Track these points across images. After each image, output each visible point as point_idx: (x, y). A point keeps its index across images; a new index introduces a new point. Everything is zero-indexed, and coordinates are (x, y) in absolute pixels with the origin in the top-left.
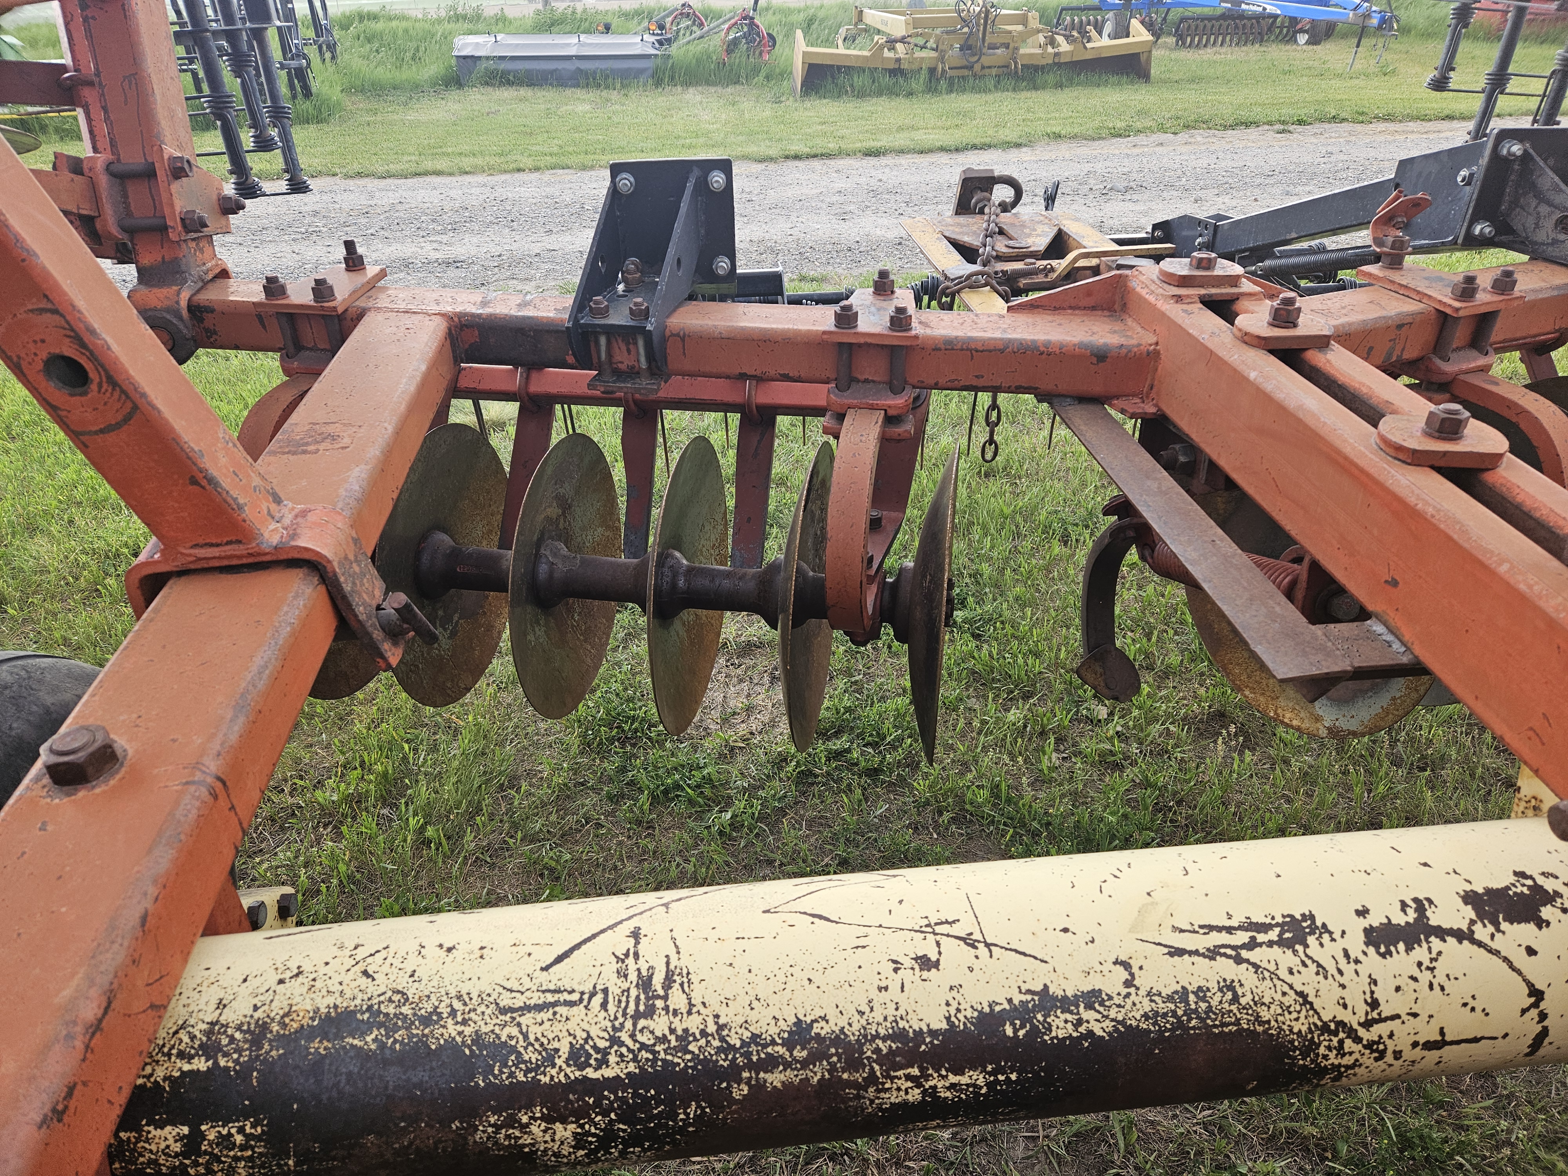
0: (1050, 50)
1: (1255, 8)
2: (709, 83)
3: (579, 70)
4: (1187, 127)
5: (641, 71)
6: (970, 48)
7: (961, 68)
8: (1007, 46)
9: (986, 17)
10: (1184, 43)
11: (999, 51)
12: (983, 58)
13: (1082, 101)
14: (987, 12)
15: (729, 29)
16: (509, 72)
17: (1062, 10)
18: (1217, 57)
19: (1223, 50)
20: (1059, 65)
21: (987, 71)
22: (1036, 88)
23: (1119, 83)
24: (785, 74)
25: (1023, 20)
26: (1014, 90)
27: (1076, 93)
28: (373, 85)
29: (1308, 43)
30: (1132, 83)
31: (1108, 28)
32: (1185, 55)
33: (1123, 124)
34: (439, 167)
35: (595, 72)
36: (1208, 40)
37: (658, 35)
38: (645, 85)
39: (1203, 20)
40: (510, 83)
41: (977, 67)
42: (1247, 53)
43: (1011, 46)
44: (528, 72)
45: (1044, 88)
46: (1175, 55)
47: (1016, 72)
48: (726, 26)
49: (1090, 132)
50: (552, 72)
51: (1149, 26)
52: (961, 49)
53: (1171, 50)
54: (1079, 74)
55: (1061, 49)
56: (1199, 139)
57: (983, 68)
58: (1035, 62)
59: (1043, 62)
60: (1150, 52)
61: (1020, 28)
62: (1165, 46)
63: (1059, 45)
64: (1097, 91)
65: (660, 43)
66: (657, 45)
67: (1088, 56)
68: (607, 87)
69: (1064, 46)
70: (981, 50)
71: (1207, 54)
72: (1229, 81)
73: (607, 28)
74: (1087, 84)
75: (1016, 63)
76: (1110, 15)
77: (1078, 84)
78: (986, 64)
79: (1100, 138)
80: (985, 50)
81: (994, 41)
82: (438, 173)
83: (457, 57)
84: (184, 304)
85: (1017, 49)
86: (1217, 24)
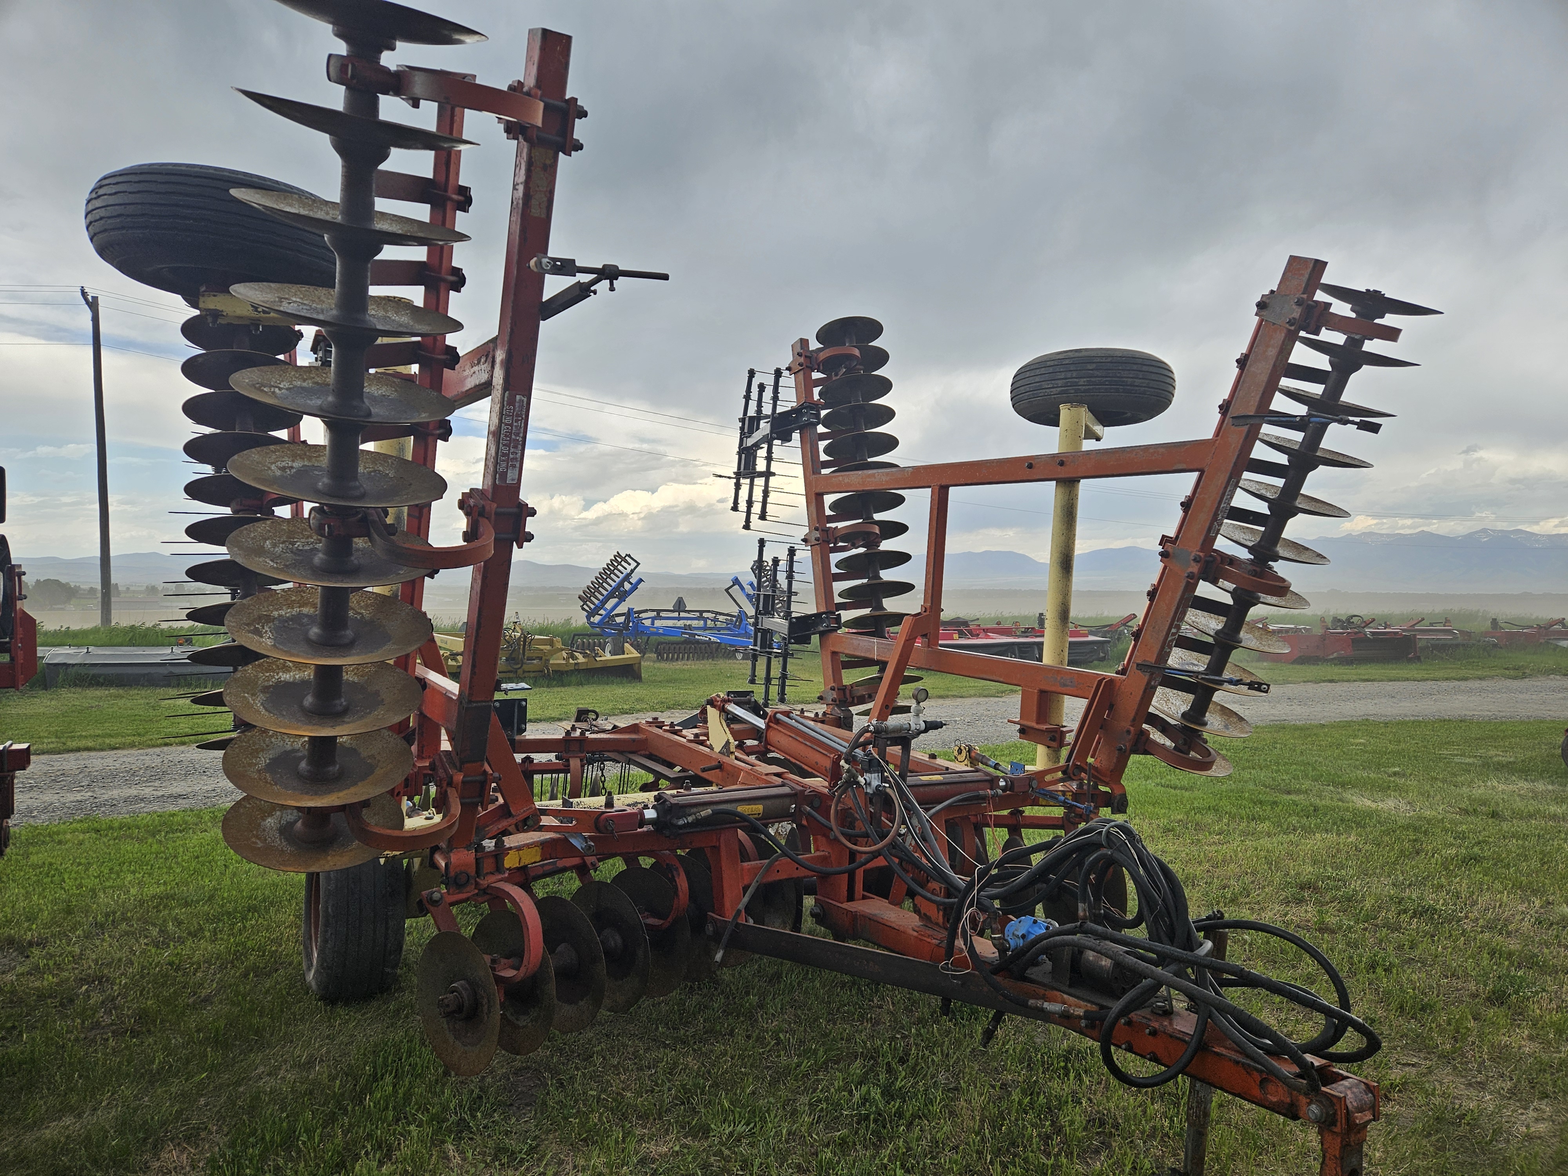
0: (571, 661)
1: (704, 638)
4: (669, 708)
6: (513, 659)
7: (509, 672)
8: (541, 658)
9: (525, 641)
10: (662, 658)
11: (535, 662)
12: (524, 666)
13: (598, 693)
14: (525, 638)
17: (575, 635)
18: (685, 667)
19: (689, 662)
20: (579, 671)
21: (526, 674)
22: (563, 686)
23: (621, 683)
25: (551, 643)
26: (548, 686)
27: (592, 689)
29: (743, 659)
30: (630, 682)
31: (608, 648)
32: (663, 665)
33: (628, 707)
36: (678, 656)
39: (673, 644)
41: (520, 671)
42: (704, 665)
43: (544, 658)
45: (569, 685)
46: (657, 665)
47: (549, 675)
49: (607, 711)
50: (144, 675)
51: (637, 647)
52: (507, 660)
53: (654, 662)
54: (593, 677)
55: (579, 661)
56: (677, 715)
57: (524, 672)
58: (561, 669)
59: (567, 669)
60: (640, 663)
61: (548, 647)
62: (649, 659)
63: (577, 658)
64: (607, 687)
67: (598, 665)
69: (581, 659)
70: (522, 660)
71: (678, 665)
72: (693, 682)
74: (599, 683)
75: (548, 670)
76: (609, 639)
77: (593, 683)
78: (527, 670)
79: (614, 715)
80: (525, 661)
81: (531, 655)
85: (548, 660)
86: (683, 647)
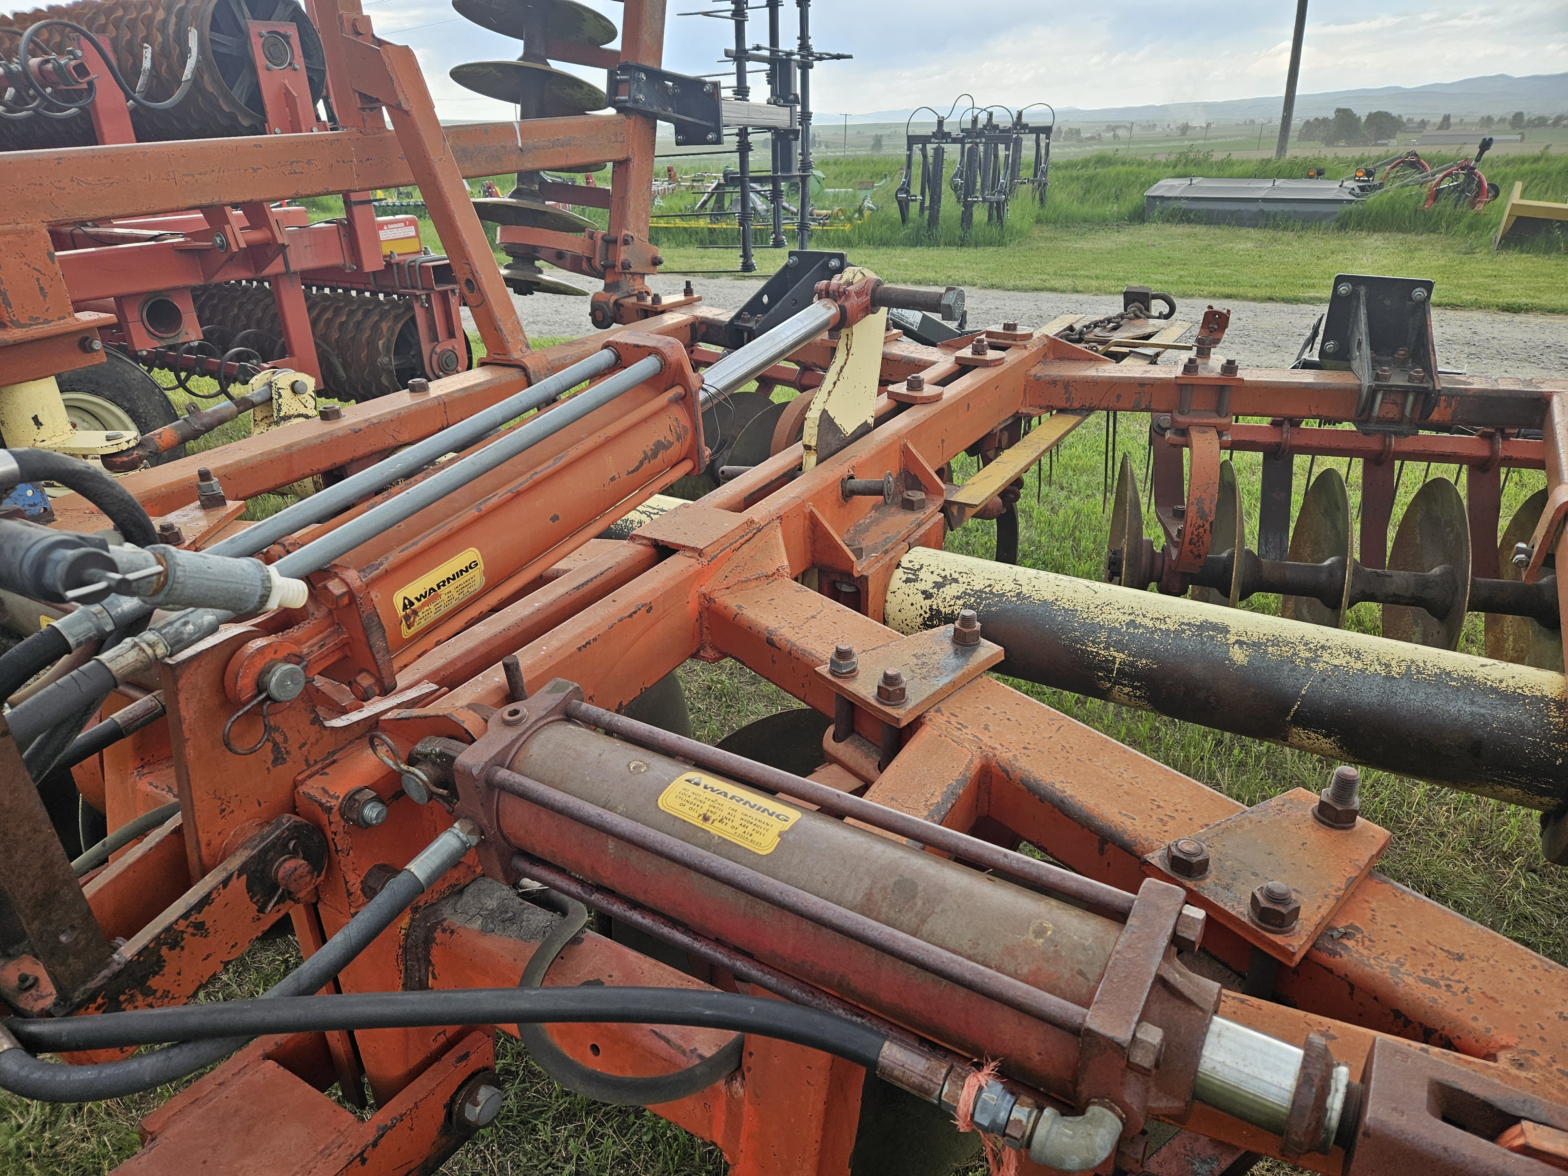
2: (1401, 229)
3: (1262, 211)
5: (1327, 215)
15: (1445, 177)
16: (1191, 211)
24: (1490, 225)
28: (1066, 217)
34: (1057, 285)
35: (1276, 214)
37: (1364, 181)
38: (1327, 228)
40: (1189, 221)
44: (1210, 212)
48: (1441, 175)
50: (1233, 213)
65: (1362, 188)
66: (1357, 191)
68: (1285, 229)
73: (1320, 173)
82: (1053, 290)
83: (1148, 197)
84: (612, 301)
